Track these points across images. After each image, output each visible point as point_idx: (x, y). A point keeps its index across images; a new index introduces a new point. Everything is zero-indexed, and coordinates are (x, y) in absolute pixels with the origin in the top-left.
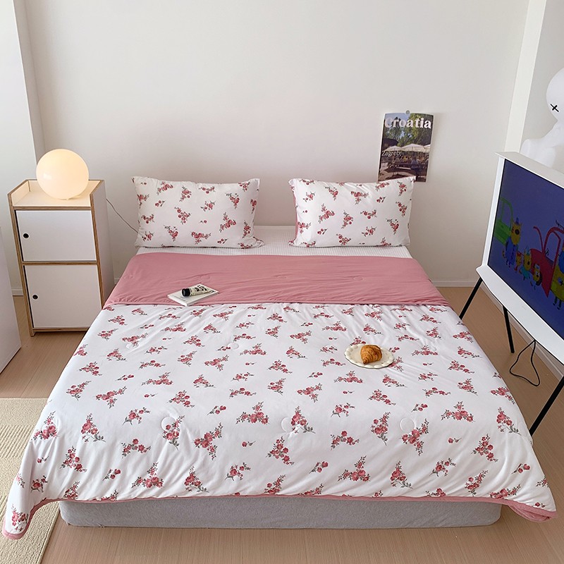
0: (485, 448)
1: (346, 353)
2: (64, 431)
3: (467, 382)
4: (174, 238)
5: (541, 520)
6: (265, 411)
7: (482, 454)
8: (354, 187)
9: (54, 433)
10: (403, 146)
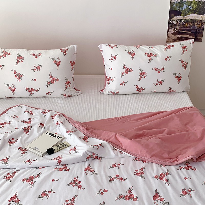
4: (13, 92)
8: (147, 49)
10: (186, 16)
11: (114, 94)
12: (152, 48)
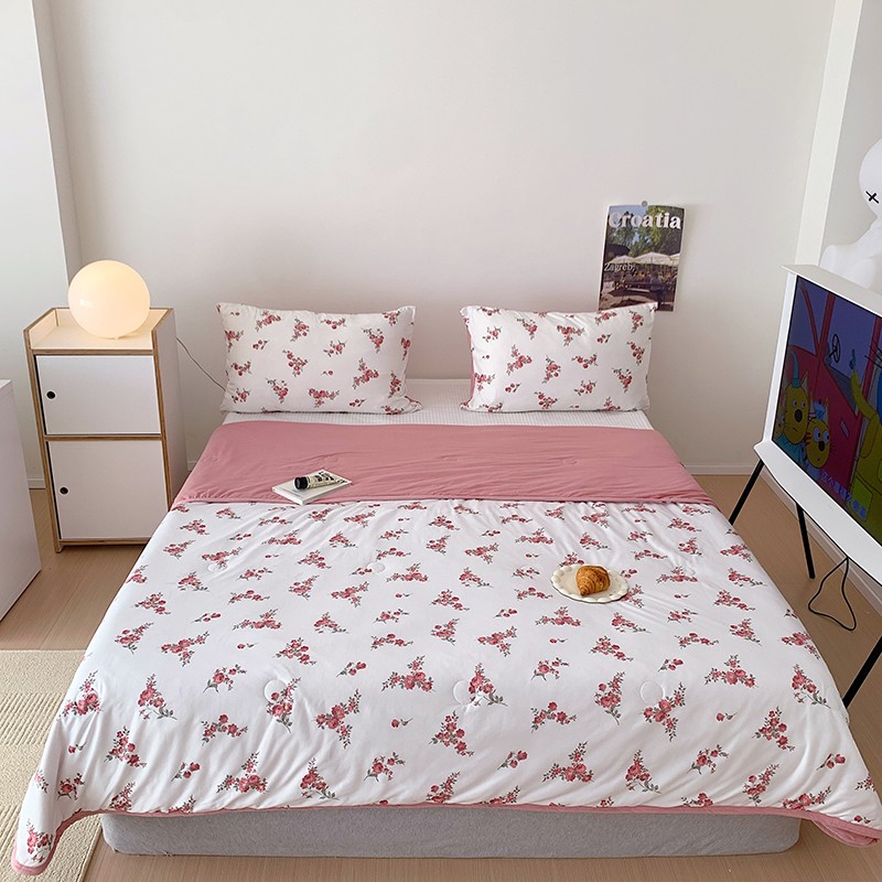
0: (774, 728)
1: (553, 579)
2: (112, 702)
3: (745, 624)
4: (282, 398)
5: (863, 843)
6: (428, 670)
7: (769, 738)
9: (95, 705)
10: (638, 256)
11: (491, 411)
12: (572, 316)
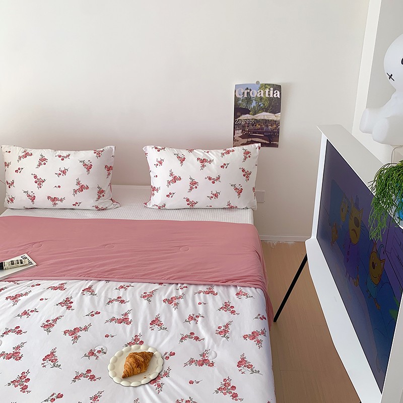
1: (111, 360)
4: (33, 201)
8: (200, 153)
10: (255, 114)
11: (159, 208)
12: (208, 152)
